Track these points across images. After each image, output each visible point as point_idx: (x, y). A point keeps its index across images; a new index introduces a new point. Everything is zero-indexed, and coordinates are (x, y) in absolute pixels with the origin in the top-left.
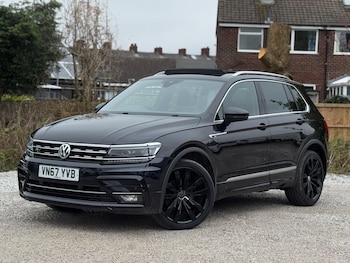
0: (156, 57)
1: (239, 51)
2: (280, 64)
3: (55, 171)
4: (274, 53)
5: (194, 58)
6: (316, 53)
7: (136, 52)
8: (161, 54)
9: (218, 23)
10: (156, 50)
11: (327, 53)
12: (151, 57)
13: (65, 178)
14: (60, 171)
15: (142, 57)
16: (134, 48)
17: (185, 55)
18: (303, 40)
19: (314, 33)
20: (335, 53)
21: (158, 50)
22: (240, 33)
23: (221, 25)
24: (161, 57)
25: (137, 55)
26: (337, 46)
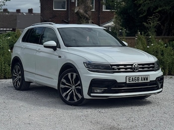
1: (54, 9)
6: (94, 10)
11: (99, 10)
17: (20, 13)
24: (7, 14)
26: (104, 7)
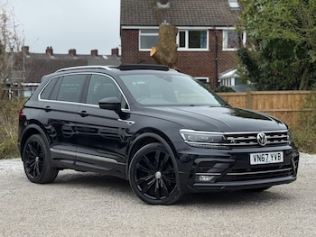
0: (71, 58)
1: (140, 50)
2: (169, 60)
3: (265, 157)
4: (163, 51)
5: (105, 57)
6: (207, 49)
7: (52, 54)
8: (75, 55)
9: (121, 25)
10: (70, 51)
11: (217, 50)
12: (67, 58)
13: (274, 161)
14: (270, 156)
15: (58, 58)
16: (50, 50)
17: (97, 55)
18: (196, 39)
19: (205, 32)
20: (224, 50)
21: (73, 52)
22: (140, 34)
23: (123, 27)
24: (75, 58)
25: (53, 57)
26: (225, 43)
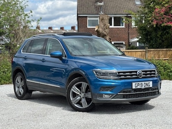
0: (49, 32)
1: (88, 27)
4: (102, 28)
5: (68, 31)
6: (124, 27)
7: (40, 29)
8: (52, 30)
10: (49, 28)
11: (129, 27)
17: (64, 30)
18: (118, 21)
20: (133, 27)
22: (88, 19)
23: (79, 15)
26: (133, 23)
